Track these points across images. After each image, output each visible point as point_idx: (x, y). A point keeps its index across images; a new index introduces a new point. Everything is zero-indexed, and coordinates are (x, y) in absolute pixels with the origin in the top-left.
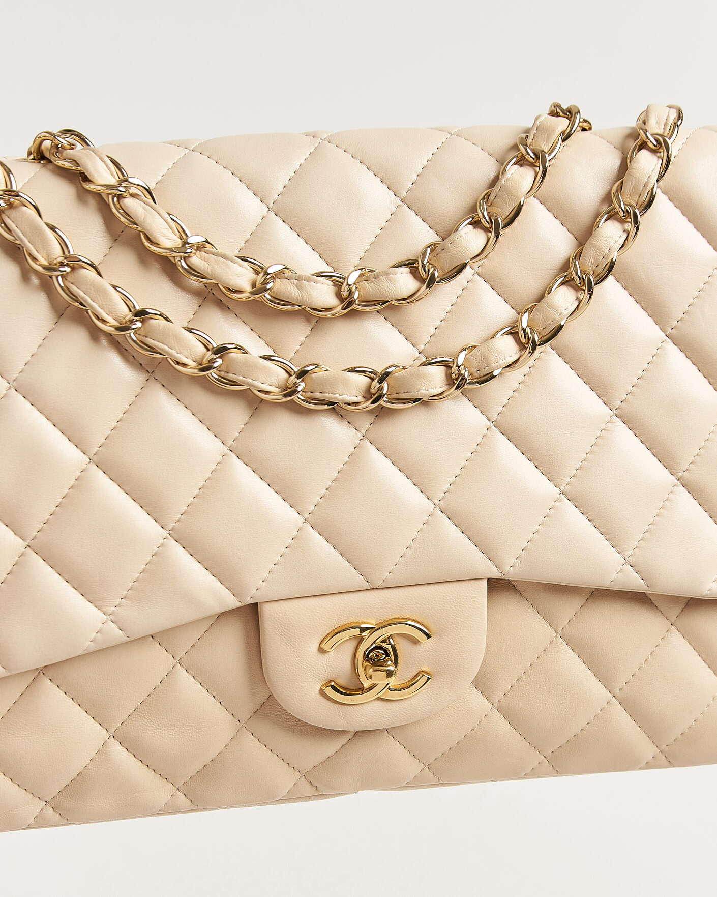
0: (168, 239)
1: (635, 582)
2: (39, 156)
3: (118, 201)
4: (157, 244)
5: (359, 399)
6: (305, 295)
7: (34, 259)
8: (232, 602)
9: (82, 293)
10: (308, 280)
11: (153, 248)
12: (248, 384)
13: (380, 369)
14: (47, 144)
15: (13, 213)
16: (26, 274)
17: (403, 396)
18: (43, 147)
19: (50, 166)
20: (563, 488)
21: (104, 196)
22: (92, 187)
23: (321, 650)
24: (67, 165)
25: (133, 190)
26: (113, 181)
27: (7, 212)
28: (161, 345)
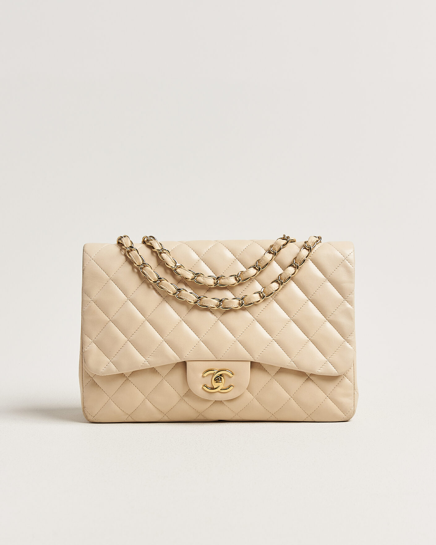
0: (171, 264)
1: (294, 367)
2: (144, 242)
3: (160, 254)
4: (169, 265)
5: (214, 306)
6: (205, 281)
7: (135, 263)
8: (179, 360)
9: (146, 272)
10: (206, 277)
11: (168, 266)
12: (185, 299)
13: (220, 299)
14: (146, 239)
15: (131, 252)
16: (133, 267)
17: (226, 307)
18: (145, 240)
19: (146, 245)
20: (274, 338)
21: (157, 252)
22: (154, 250)
23: (203, 377)
24: (150, 245)
25: (165, 251)
26: (160, 249)
27: (130, 252)
28: (164, 287)
